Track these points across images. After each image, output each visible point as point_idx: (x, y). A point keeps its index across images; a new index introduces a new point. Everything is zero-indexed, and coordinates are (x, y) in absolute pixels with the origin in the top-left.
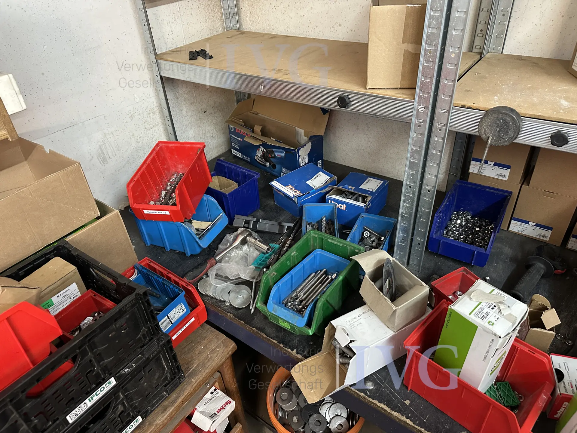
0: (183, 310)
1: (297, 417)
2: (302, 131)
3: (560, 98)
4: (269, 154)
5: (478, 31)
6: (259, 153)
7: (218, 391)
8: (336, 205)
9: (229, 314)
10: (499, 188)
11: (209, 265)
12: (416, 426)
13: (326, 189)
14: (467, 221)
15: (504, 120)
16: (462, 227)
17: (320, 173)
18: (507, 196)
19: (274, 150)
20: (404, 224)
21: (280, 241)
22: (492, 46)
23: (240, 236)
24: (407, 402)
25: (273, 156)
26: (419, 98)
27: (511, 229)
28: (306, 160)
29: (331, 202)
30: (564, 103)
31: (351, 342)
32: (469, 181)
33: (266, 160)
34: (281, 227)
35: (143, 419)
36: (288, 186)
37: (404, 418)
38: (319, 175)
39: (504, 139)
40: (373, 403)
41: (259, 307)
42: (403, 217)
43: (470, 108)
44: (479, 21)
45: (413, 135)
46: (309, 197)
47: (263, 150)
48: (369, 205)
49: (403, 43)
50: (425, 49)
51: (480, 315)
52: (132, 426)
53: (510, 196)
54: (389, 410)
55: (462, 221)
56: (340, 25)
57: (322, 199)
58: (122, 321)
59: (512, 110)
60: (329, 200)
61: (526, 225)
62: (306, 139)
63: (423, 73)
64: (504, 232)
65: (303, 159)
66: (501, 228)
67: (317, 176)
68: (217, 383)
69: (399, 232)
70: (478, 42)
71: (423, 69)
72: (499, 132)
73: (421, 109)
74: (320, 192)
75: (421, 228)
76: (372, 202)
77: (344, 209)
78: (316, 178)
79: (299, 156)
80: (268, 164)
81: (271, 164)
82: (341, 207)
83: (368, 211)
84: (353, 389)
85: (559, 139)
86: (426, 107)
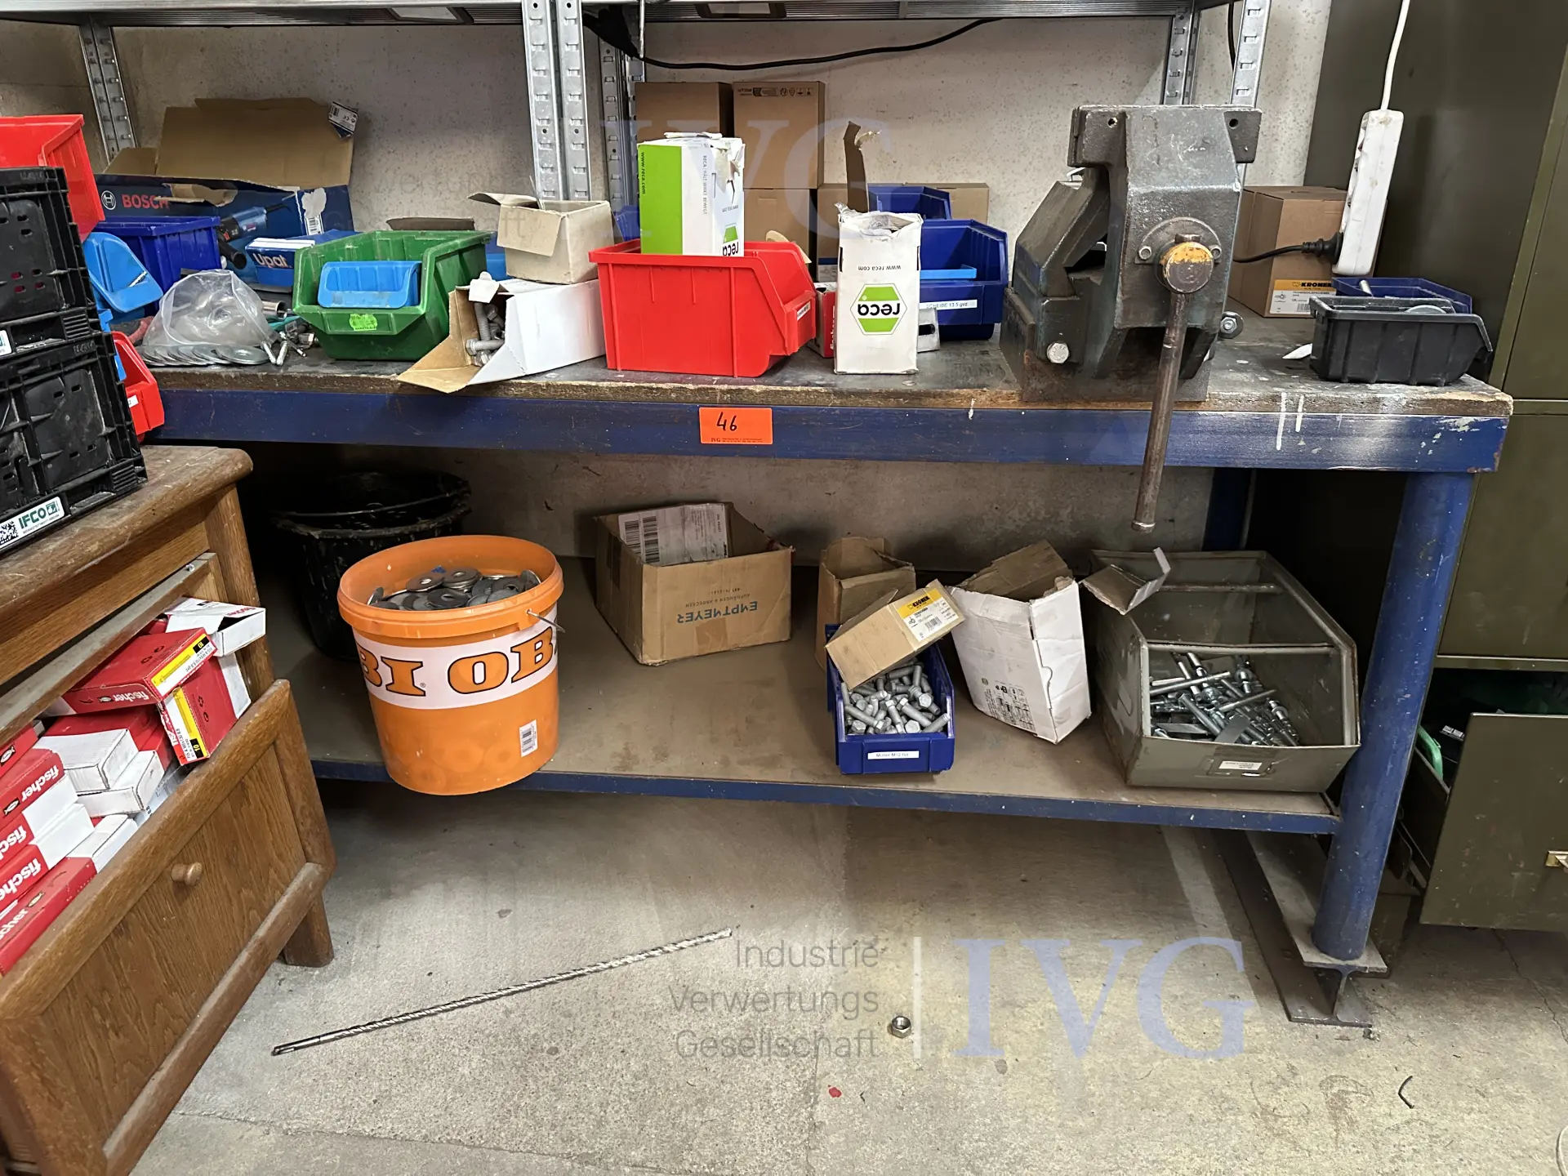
9: (223, 374)
12: (642, 385)
19: (235, 216)
24: (621, 376)
25: (235, 232)
28: (319, 228)
37: (621, 384)
40: (565, 386)
52: (43, 511)
65: (313, 222)
79: (303, 211)
81: (233, 258)
84: (524, 382)
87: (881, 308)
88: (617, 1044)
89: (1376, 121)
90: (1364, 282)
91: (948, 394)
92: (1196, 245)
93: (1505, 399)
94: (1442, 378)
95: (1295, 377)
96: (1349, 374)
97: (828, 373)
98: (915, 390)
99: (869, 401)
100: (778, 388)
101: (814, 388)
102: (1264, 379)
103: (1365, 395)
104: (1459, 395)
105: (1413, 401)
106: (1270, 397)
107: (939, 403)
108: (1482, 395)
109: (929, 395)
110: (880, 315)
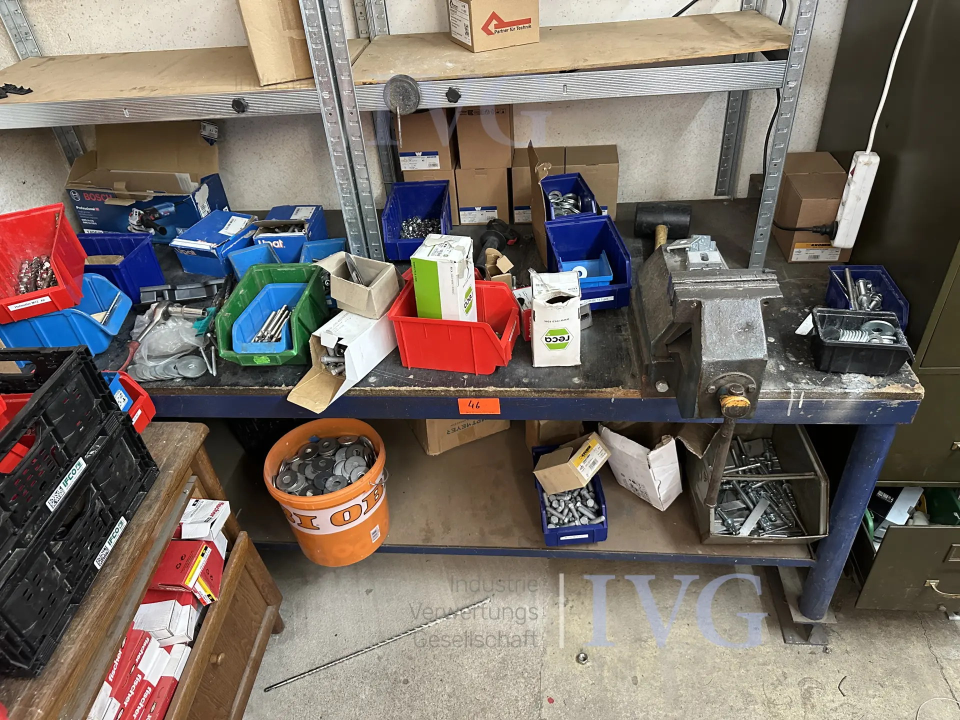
0: (124, 400)
2: (187, 176)
3: (446, 62)
4: (150, 215)
5: (358, 15)
6: (134, 219)
7: (202, 500)
8: (269, 244)
9: (185, 388)
10: (436, 179)
11: (131, 350)
12: (424, 389)
13: (248, 234)
14: (418, 225)
15: (403, 87)
16: (415, 232)
17: (233, 217)
18: (445, 186)
19: (156, 207)
21: (214, 304)
22: (377, 28)
23: (158, 309)
24: (411, 377)
25: (157, 216)
26: (320, 84)
27: (462, 222)
28: (207, 209)
29: (262, 242)
30: (450, 65)
31: (340, 339)
32: (405, 181)
33: (148, 226)
34: (208, 287)
35: (127, 522)
37: (412, 388)
38: (233, 220)
39: (409, 105)
40: (381, 390)
41: (223, 355)
43: (371, 84)
44: (355, 3)
45: (327, 125)
46: (231, 246)
47: (139, 213)
48: (309, 233)
49: (284, 29)
50: (309, 31)
51: (437, 254)
52: (117, 528)
53: (448, 185)
54: (397, 388)
55: (413, 228)
56: (194, 29)
57: (251, 242)
58: (70, 387)
59: (407, 77)
60: (259, 242)
61: (473, 213)
62: (196, 185)
63: (315, 57)
64: (458, 227)
65: (203, 207)
66: (453, 224)
67: (231, 222)
68: (197, 489)
70: (362, 27)
71: (314, 52)
72: (403, 100)
73: (326, 95)
74: (242, 238)
75: (373, 231)
76: (310, 229)
77: (281, 246)
78: (229, 225)
79: (197, 204)
80: (152, 231)
81: (158, 229)
82: (276, 244)
83: (310, 239)
84: (357, 388)
85: (453, 95)
86: (330, 92)
87: (558, 338)
88: (438, 675)
89: (863, 163)
90: (847, 269)
91: (599, 392)
92: (741, 398)
93: (920, 392)
94: (885, 373)
95: (801, 363)
96: (832, 369)
97: (529, 368)
98: (581, 389)
99: (554, 394)
100: (502, 389)
101: (522, 389)
102: (782, 368)
103: (840, 391)
104: (894, 388)
105: (866, 393)
106: (785, 392)
107: (595, 395)
108: (907, 387)
109: (588, 392)
110: (558, 342)
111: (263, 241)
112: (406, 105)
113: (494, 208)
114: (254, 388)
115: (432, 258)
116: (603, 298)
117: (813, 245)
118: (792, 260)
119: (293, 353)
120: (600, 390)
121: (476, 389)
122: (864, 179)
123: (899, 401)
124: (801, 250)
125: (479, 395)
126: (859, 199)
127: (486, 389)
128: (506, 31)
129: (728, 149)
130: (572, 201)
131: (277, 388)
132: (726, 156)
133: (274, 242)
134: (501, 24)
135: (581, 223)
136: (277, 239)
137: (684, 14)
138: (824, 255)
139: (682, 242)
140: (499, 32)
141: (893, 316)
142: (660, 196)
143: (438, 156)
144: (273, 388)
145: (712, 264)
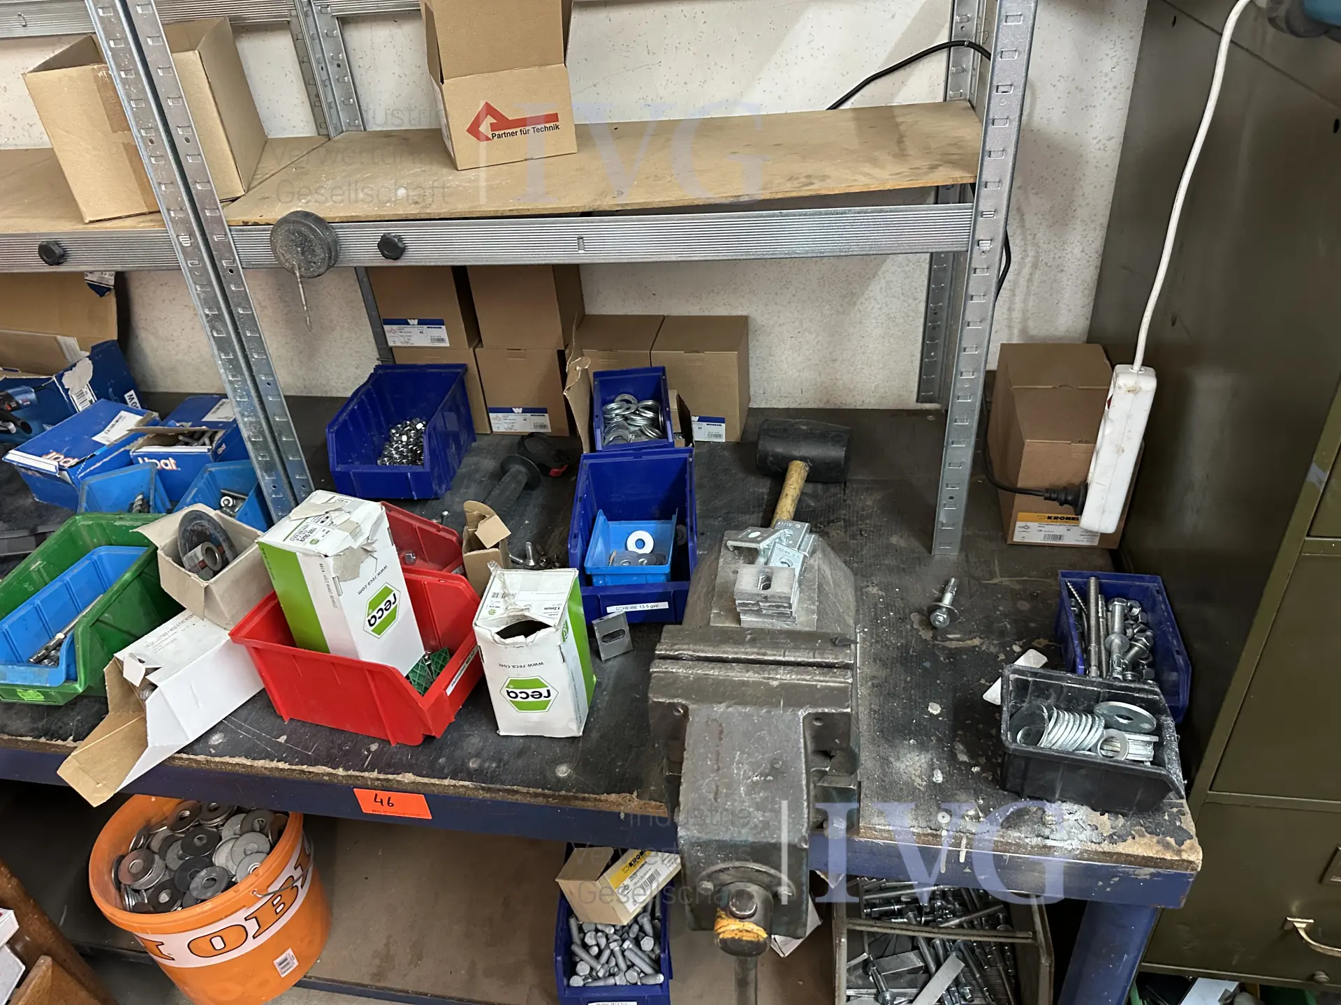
1: (168, 891)
2: (74, 342)
5: (313, 99)
8: (155, 464)
10: (445, 362)
12: (293, 767)
14: (418, 432)
15: (300, 233)
17: (123, 413)
18: (462, 373)
20: (262, 457)
22: (345, 121)
25: (14, 405)
26: (172, 222)
27: (495, 429)
28: (88, 397)
29: (144, 461)
31: (149, 671)
32: (397, 363)
33: (5, 420)
36: (48, 453)
37: (274, 764)
38: (120, 418)
42: (254, 443)
43: (256, 224)
44: (306, 80)
45: (195, 289)
46: (98, 464)
48: (219, 446)
49: (115, 132)
51: (301, 536)
53: (467, 372)
54: (248, 762)
60: (140, 459)
61: (511, 416)
63: (157, 178)
64: (486, 438)
65: (81, 395)
66: (478, 433)
67: (117, 421)
69: (263, 476)
71: (154, 171)
72: (303, 253)
73: (186, 242)
74: (122, 449)
75: (293, 456)
77: (174, 468)
78: (113, 425)
79: (66, 391)
80: (12, 426)
82: (166, 465)
83: (216, 457)
84: (185, 756)
85: (390, 247)
86: (192, 235)
87: (530, 694)
89: (1124, 389)
90: (1093, 580)
91: (595, 799)
92: (749, 925)
93: (1192, 858)
94: (1129, 810)
95: (975, 769)
96: (1027, 791)
97: (491, 736)
98: (563, 793)
99: (518, 797)
100: (426, 780)
101: (462, 783)
102: (939, 777)
103: (1036, 841)
104: (1142, 846)
105: (1086, 851)
106: (929, 834)
107: (589, 805)
108: (1167, 846)
109: (577, 798)
110: (531, 699)
111: (146, 459)
112: (311, 262)
113: (544, 411)
114: (24, 739)
115: (290, 545)
116: (650, 604)
117: (1049, 518)
118: (1015, 540)
119: (76, 689)
120: (598, 797)
121: (382, 776)
122: (1129, 417)
123: (1152, 870)
124: (1029, 524)
125: (387, 787)
126: (1120, 450)
127: (399, 777)
128: (512, 134)
129: (934, 328)
130: (650, 414)
131: (60, 742)
132: (933, 339)
133: (163, 461)
134: (503, 124)
135: (645, 458)
136: (166, 456)
137: (847, 106)
138: (1070, 536)
139: (753, 535)
140: (499, 136)
141: (1156, 693)
142: (825, 400)
143: (444, 327)
144: (53, 742)
145: (773, 596)
